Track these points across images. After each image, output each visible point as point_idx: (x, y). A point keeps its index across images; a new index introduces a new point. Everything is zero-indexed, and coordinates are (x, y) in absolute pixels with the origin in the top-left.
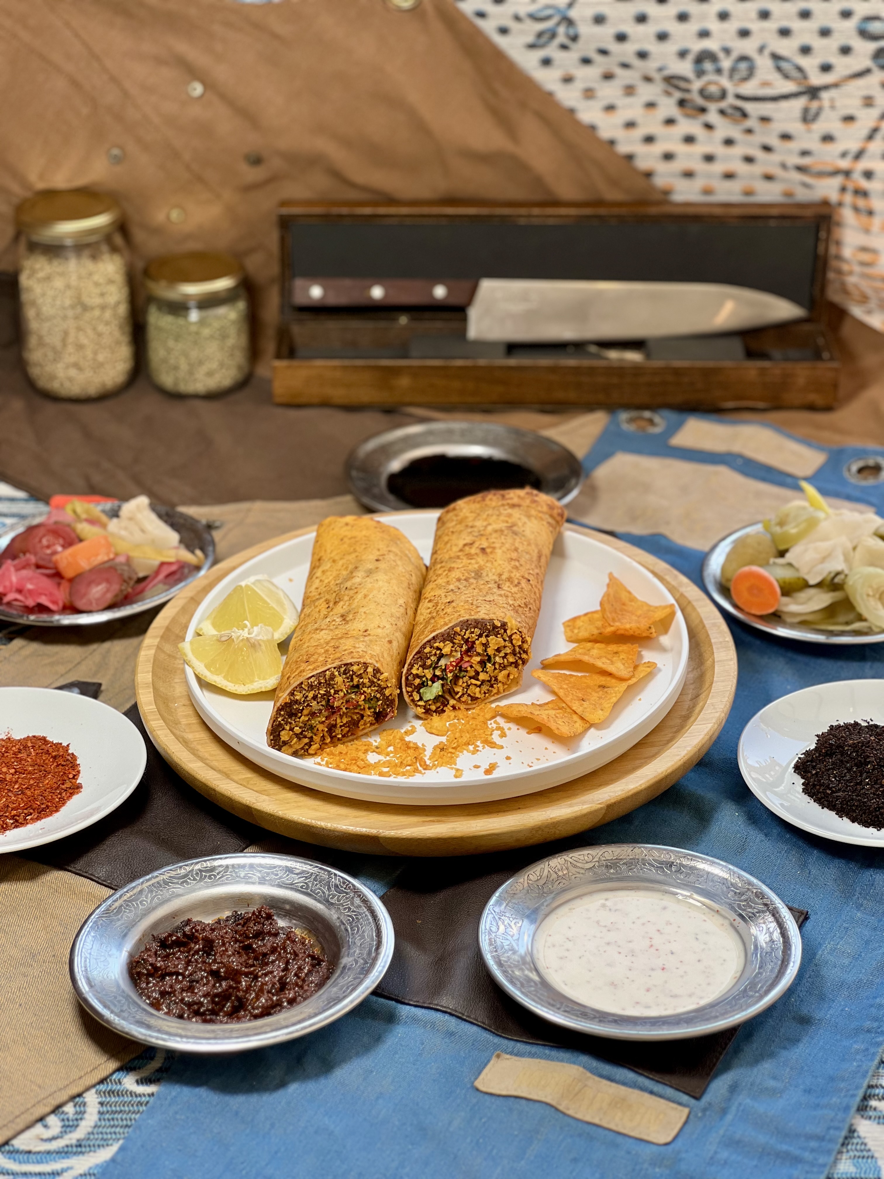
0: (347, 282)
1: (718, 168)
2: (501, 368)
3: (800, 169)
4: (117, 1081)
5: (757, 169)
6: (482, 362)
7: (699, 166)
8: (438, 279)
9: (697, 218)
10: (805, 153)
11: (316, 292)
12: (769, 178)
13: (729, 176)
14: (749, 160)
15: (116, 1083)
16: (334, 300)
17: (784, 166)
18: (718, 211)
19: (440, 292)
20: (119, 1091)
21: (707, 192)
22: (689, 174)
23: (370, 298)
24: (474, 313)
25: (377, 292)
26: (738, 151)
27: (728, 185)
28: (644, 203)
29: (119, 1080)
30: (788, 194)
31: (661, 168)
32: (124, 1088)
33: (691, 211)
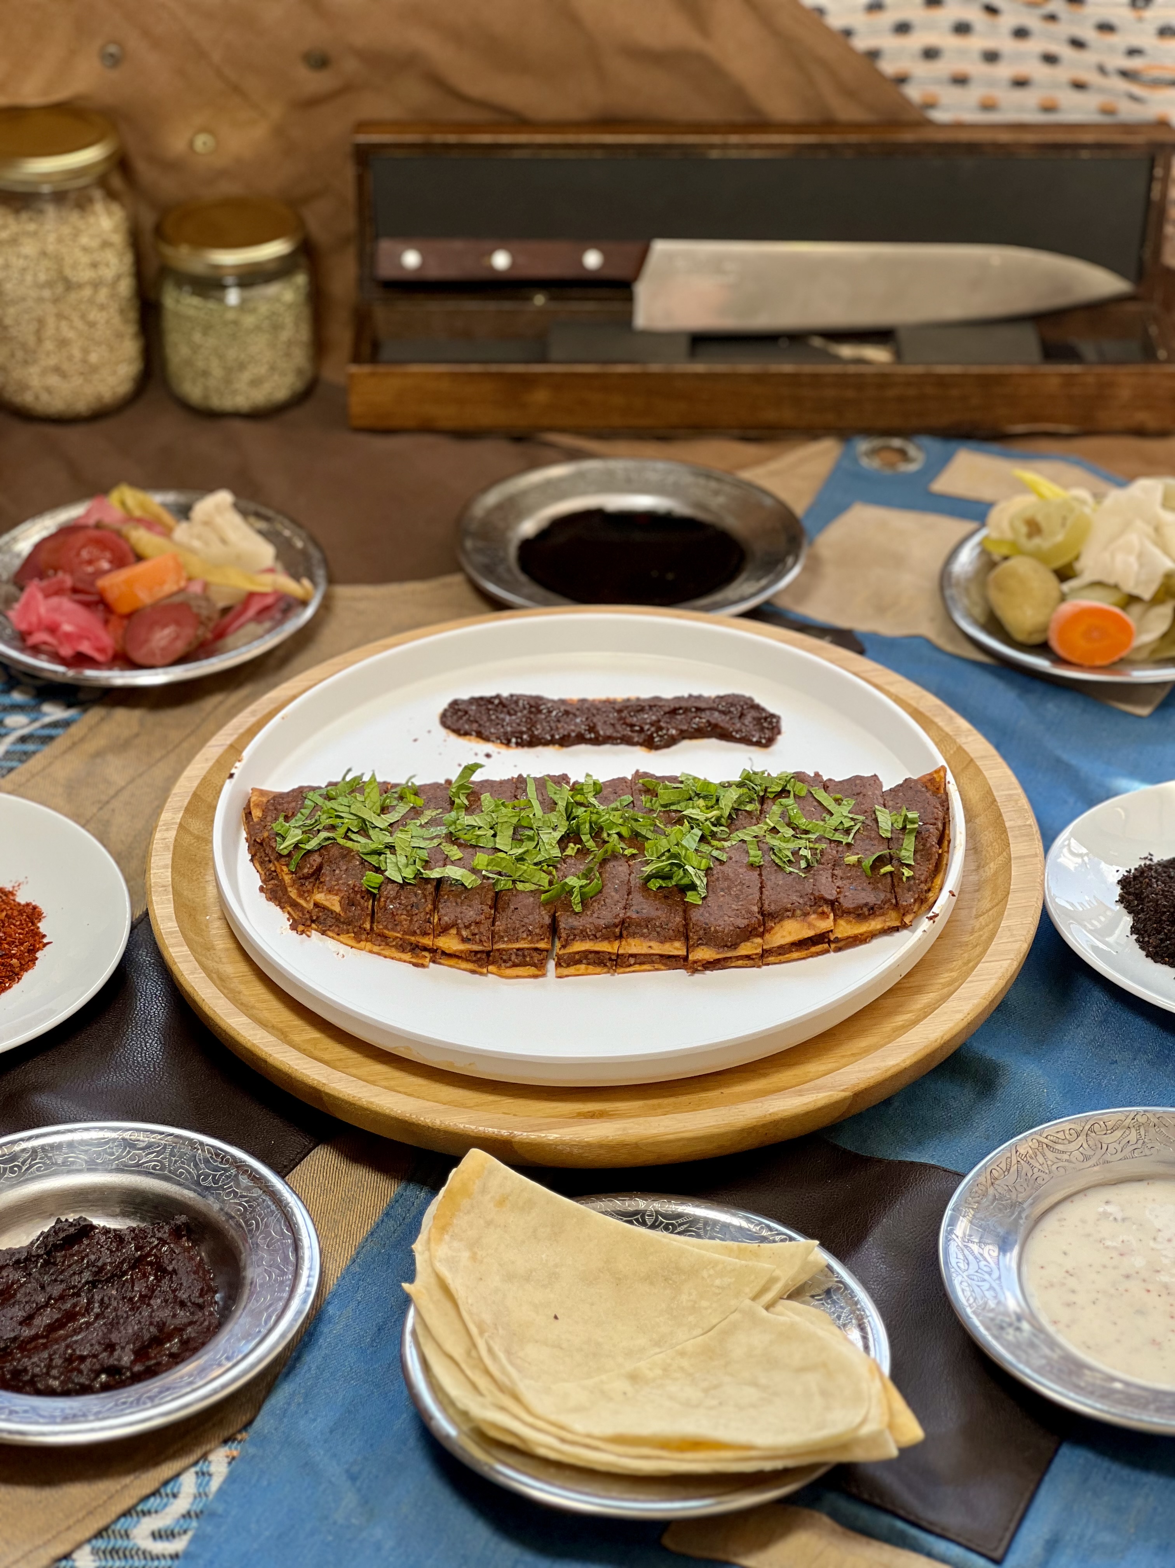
0: (458, 245)
1: (1004, 71)
2: (683, 376)
3: (1125, 74)
4: (123, 1532)
5: (1061, 74)
6: (655, 368)
7: (976, 68)
8: (590, 240)
9: (972, 148)
10: (1133, 52)
11: (411, 259)
12: (1079, 86)
13: (1020, 83)
14: (1050, 59)
15: (121, 1537)
16: (435, 272)
17: (1102, 70)
18: (1004, 137)
19: (592, 259)
20: (125, 1549)
21: (988, 106)
22: (960, 80)
23: (491, 268)
24: (643, 290)
25: (501, 260)
26: (1034, 46)
27: (1019, 95)
28: (895, 123)
29: (126, 1532)
30: (1108, 111)
31: (920, 69)
32: (135, 1544)
33: (964, 136)
